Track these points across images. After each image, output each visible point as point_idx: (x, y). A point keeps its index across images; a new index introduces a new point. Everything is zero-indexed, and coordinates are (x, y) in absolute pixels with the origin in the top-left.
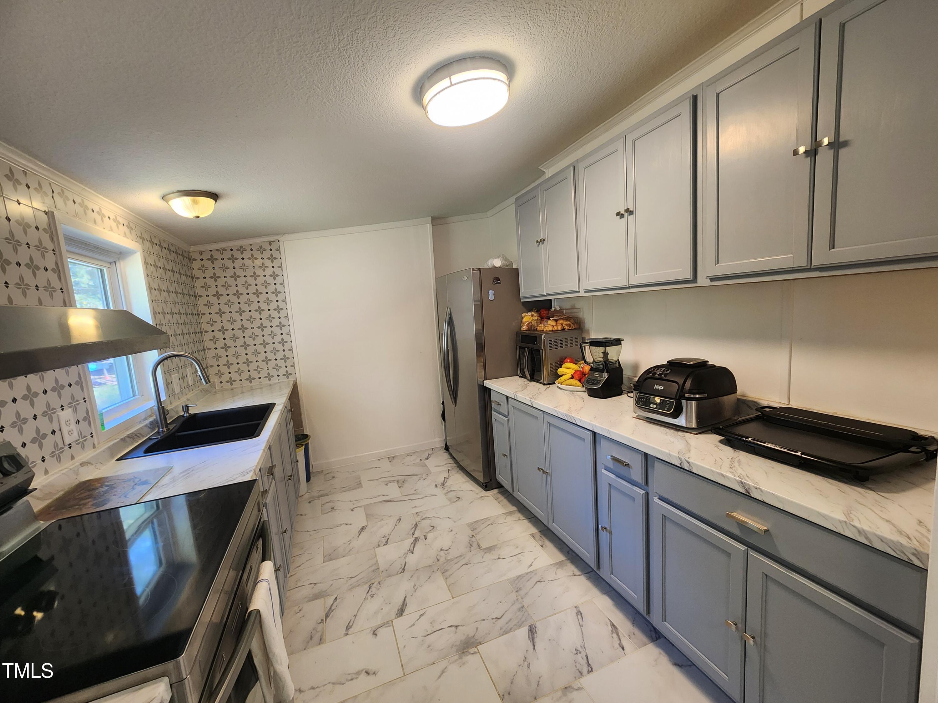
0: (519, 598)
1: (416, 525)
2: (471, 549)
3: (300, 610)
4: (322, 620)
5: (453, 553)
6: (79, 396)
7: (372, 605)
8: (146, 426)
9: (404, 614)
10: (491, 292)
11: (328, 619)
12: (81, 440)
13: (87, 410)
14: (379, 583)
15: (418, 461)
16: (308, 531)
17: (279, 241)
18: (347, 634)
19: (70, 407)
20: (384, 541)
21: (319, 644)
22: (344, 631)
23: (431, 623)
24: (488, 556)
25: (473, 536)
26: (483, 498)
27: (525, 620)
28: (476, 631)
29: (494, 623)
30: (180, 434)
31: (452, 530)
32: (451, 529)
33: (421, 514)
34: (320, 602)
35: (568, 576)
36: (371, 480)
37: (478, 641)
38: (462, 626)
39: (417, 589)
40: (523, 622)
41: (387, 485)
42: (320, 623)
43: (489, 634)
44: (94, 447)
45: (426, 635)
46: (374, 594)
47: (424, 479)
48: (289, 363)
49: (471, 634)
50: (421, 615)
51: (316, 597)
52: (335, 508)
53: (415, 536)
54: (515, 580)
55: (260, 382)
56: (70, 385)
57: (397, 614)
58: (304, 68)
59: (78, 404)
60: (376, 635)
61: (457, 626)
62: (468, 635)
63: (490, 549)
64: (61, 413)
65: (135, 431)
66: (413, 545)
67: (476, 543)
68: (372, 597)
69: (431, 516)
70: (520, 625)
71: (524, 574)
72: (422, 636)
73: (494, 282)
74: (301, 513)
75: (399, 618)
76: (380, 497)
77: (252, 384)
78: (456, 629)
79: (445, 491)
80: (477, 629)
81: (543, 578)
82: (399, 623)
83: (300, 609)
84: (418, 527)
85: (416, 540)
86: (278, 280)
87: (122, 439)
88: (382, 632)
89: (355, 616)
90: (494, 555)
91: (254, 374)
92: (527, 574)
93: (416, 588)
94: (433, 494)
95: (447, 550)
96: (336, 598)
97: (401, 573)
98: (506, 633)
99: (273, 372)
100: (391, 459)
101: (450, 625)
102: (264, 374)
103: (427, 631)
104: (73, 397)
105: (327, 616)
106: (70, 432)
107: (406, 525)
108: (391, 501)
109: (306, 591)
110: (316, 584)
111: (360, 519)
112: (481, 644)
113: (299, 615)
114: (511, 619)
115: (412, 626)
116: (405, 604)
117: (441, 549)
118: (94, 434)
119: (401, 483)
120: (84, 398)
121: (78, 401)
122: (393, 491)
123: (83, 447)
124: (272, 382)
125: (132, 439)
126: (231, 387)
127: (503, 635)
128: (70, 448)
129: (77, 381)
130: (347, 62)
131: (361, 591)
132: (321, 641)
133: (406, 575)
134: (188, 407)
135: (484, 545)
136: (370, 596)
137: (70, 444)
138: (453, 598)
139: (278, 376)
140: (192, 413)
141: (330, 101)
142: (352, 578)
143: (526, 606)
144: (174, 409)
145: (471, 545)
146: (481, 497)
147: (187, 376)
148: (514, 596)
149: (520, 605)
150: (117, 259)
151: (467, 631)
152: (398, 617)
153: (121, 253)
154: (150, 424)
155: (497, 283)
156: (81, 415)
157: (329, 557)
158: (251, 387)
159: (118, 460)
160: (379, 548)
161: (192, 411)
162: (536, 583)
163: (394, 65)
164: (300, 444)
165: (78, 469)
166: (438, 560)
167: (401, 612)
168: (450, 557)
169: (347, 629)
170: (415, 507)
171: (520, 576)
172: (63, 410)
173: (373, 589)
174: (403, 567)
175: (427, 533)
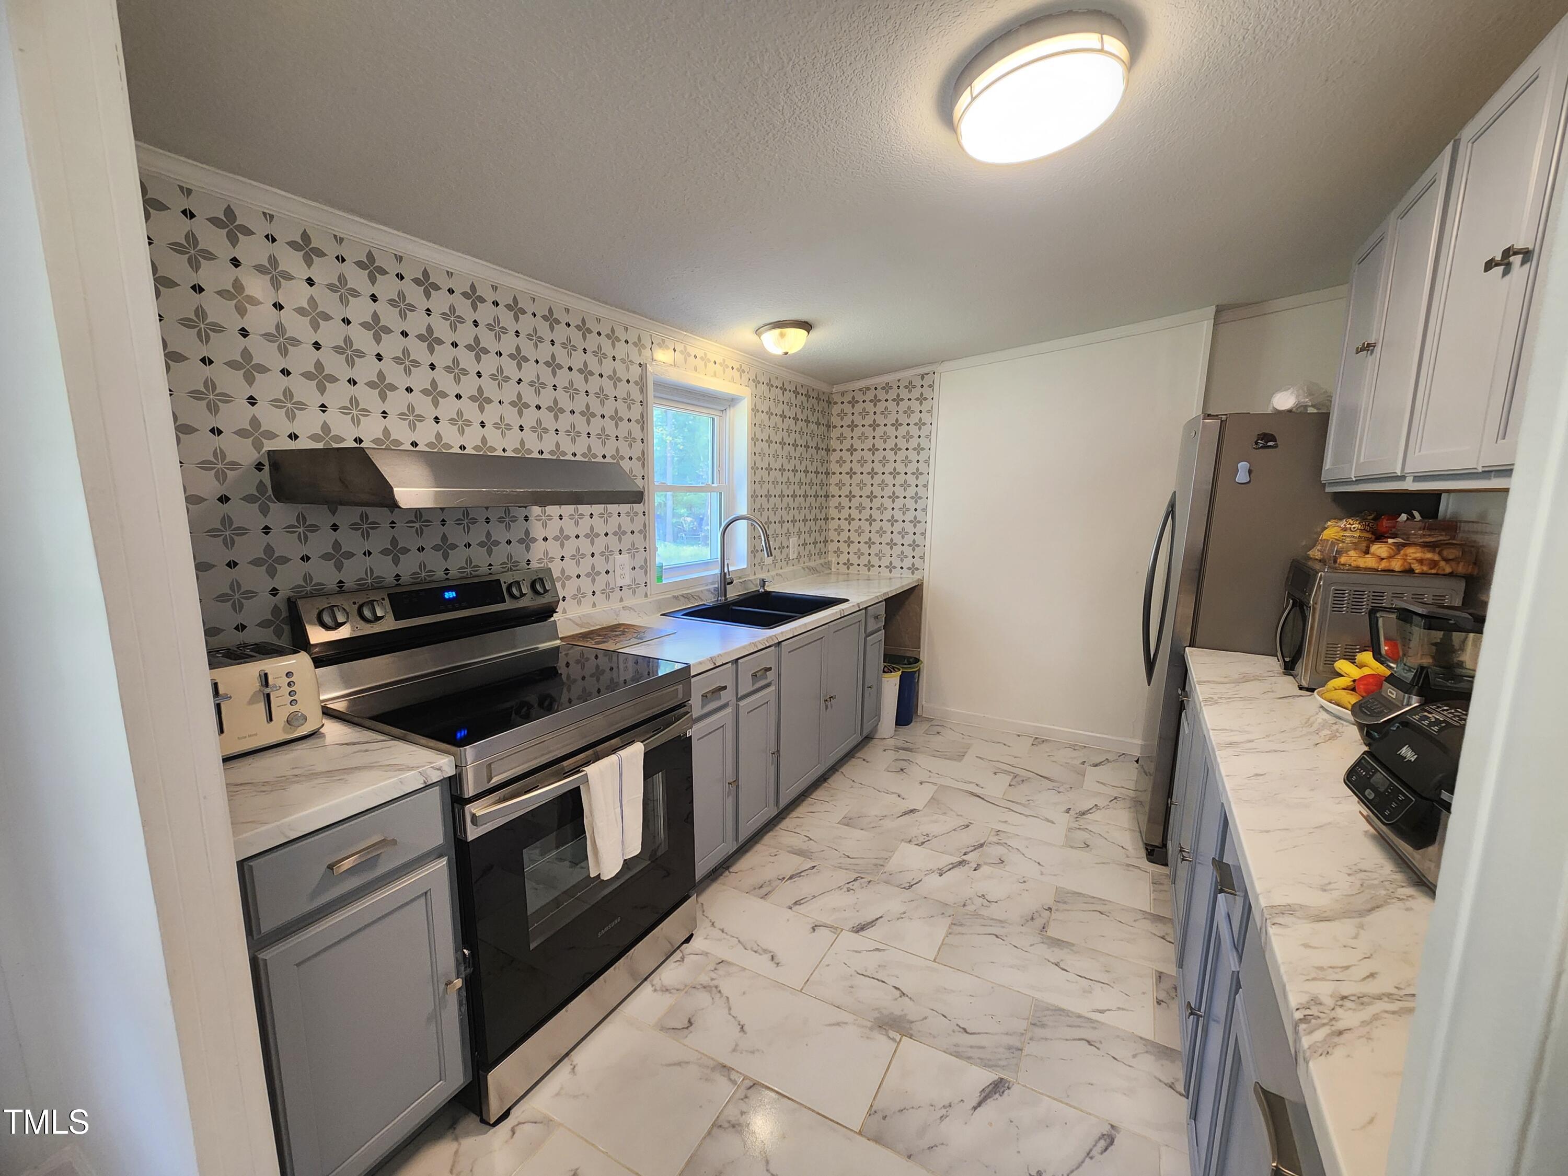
0: (1029, 1035)
1: (982, 845)
2: (1025, 924)
3: (776, 855)
4: (784, 878)
5: (995, 911)
6: (640, 544)
7: (839, 899)
8: (709, 590)
9: (861, 933)
10: (1243, 466)
11: (789, 881)
12: (634, 586)
13: (646, 559)
14: (869, 882)
15: (1077, 762)
16: (853, 781)
17: (934, 373)
18: (791, 908)
19: (629, 553)
20: (921, 839)
21: (761, 898)
22: (790, 903)
23: (879, 966)
24: (1043, 950)
25: (1050, 909)
26: (1131, 868)
27: (1003, 1067)
28: (921, 1019)
29: (954, 1031)
30: (734, 608)
31: (1025, 882)
32: (1025, 879)
33: (1002, 835)
34: (797, 860)
35: (1155, 1077)
36: (980, 758)
37: (911, 1032)
38: (910, 998)
39: (902, 918)
40: (996, 1066)
41: (995, 773)
42: (779, 879)
43: (934, 1037)
44: (646, 595)
45: (861, 973)
46: (852, 889)
47: (1059, 792)
48: (917, 553)
49: (910, 1017)
50: (877, 950)
51: (800, 853)
52: (904, 771)
53: (965, 857)
54: (1048, 1009)
55: (879, 573)
56: (633, 532)
57: (854, 927)
58: (769, 157)
59: (637, 552)
60: (814, 930)
61: (904, 994)
62: (906, 1015)
63: (1057, 943)
64: (618, 557)
65: (693, 592)
66: (951, 866)
67: (1044, 921)
68: (848, 891)
69: (1014, 847)
70: (987, 1064)
71: (1072, 1012)
72: (856, 971)
73: (1256, 443)
74: (864, 758)
75: (851, 933)
76: (971, 785)
77: (870, 573)
78: (901, 997)
79: (1076, 825)
80: (925, 1018)
81: (1101, 1042)
82: (848, 938)
83: (777, 853)
84: (981, 849)
85: (962, 863)
86: (924, 431)
87: (674, 597)
88: (822, 931)
89: (814, 897)
90: (1057, 954)
91: (875, 561)
92: (1080, 1016)
93: (902, 916)
94: (1050, 819)
95: (988, 901)
96: (815, 866)
97: (904, 888)
98: (957, 1055)
99: (897, 563)
100: (1038, 741)
101: (897, 987)
102: (885, 562)
103: (866, 971)
104: (633, 544)
105: (791, 878)
106: (622, 576)
107: (967, 838)
108: (980, 797)
109: (796, 841)
110: (811, 839)
111: (918, 798)
112: (911, 1038)
113: (772, 859)
114: (983, 1048)
115: (856, 952)
116: (873, 924)
117: (983, 895)
118: (648, 584)
119: (1017, 780)
120: (645, 548)
121: (637, 548)
122: (996, 787)
123: (634, 592)
124: (892, 575)
125: (686, 600)
126: (847, 571)
127: (951, 1054)
128: (621, 590)
129: (641, 530)
130: (812, 129)
131: (843, 877)
132: (764, 897)
133: (908, 894)
134: (764, 582)
135: (1051, 933)
136: (847, 888)
137: (621, 587)
138: (935, 961)
139: (902, 568)
140: (768, 590)
141: (836, 181)
142: (848, 857)
143: (1025, 1053)
144: (754, 581)
145: (1032, 919)
146: (1128, 865)
147: (788, 547)
148: (1022, 1025)
149: (1019, 1045)
150: (728, 407)
151: (911, 1010)
152: (852, 931)
153: (733, 400)
154: (715, 590)
155: (1265, 447)
156: (639, 562)
157: (848, 822)
158: (869, 576)
159: (661, 615)
160: (908, 844)
161: (770, 588)
162: (1080, 1039)
163: (880, 106)
164: (898, 669)
165: (619, 611)
166: (964, 905)
167: (860, 929)
168: (984, 912)
169: (795, 903)
170: (1006, 822)
171: (1063, 1010)
172: (620, 554)
173: (856, 884)
174: (912, 884)
175: (986, 864)
